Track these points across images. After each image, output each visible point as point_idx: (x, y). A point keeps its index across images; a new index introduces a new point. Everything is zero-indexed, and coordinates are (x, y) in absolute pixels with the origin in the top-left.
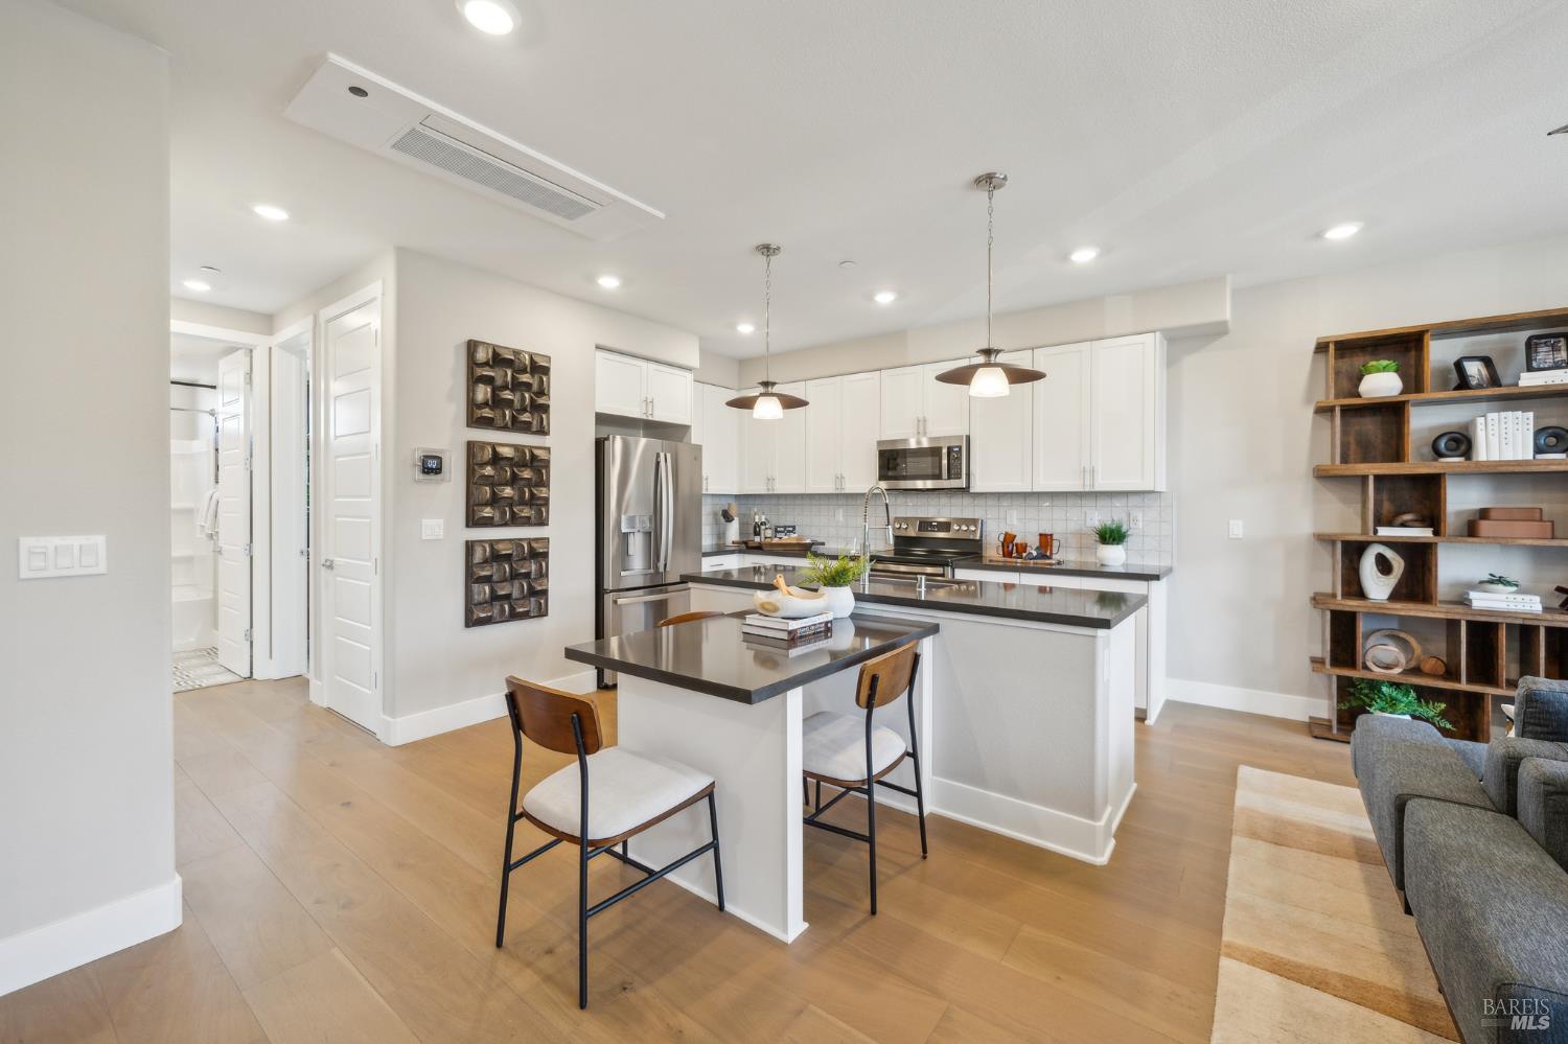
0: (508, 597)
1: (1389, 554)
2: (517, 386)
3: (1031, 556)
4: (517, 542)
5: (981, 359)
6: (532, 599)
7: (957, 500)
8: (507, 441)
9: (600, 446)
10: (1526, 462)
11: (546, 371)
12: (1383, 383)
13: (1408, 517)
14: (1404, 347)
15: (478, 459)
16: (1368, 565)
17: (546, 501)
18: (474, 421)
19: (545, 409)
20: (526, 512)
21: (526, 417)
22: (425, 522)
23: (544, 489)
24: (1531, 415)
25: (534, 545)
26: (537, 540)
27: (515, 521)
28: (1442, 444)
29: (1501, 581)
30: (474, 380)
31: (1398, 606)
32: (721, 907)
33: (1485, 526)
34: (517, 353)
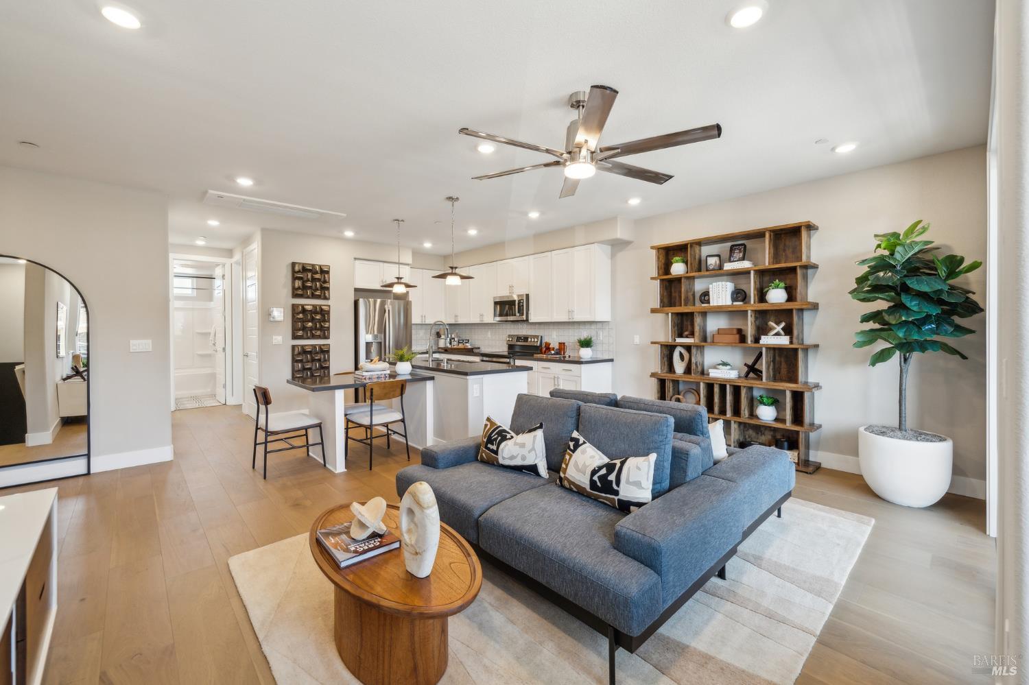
0: (310, 369)
1: (683, 351)
2: (314, 280)
3: (554, 354)
4: (314, 346)
6: (322, 371)
7: (520, 326)
8: (309, 303)
9: (356, 304)
10: (728, 306)
11: (328, 272)
12: (678, 268)
13: (685, 333)
15: (296, 311)
16: (676, 356)
17: (328, 328)
18: (295, 296)
19: (328, 289)
20: (318, 333)
21: (318, 293)
22: (274, 337)
23: (327, 323)
24: (730, 283)
25: (322, 347)
26: (324, 345)
27: (313, 337)
28: (703, 297)
29: (725, 364)
30: (294, 279)
32: (325, 466)
34: (313, 266)
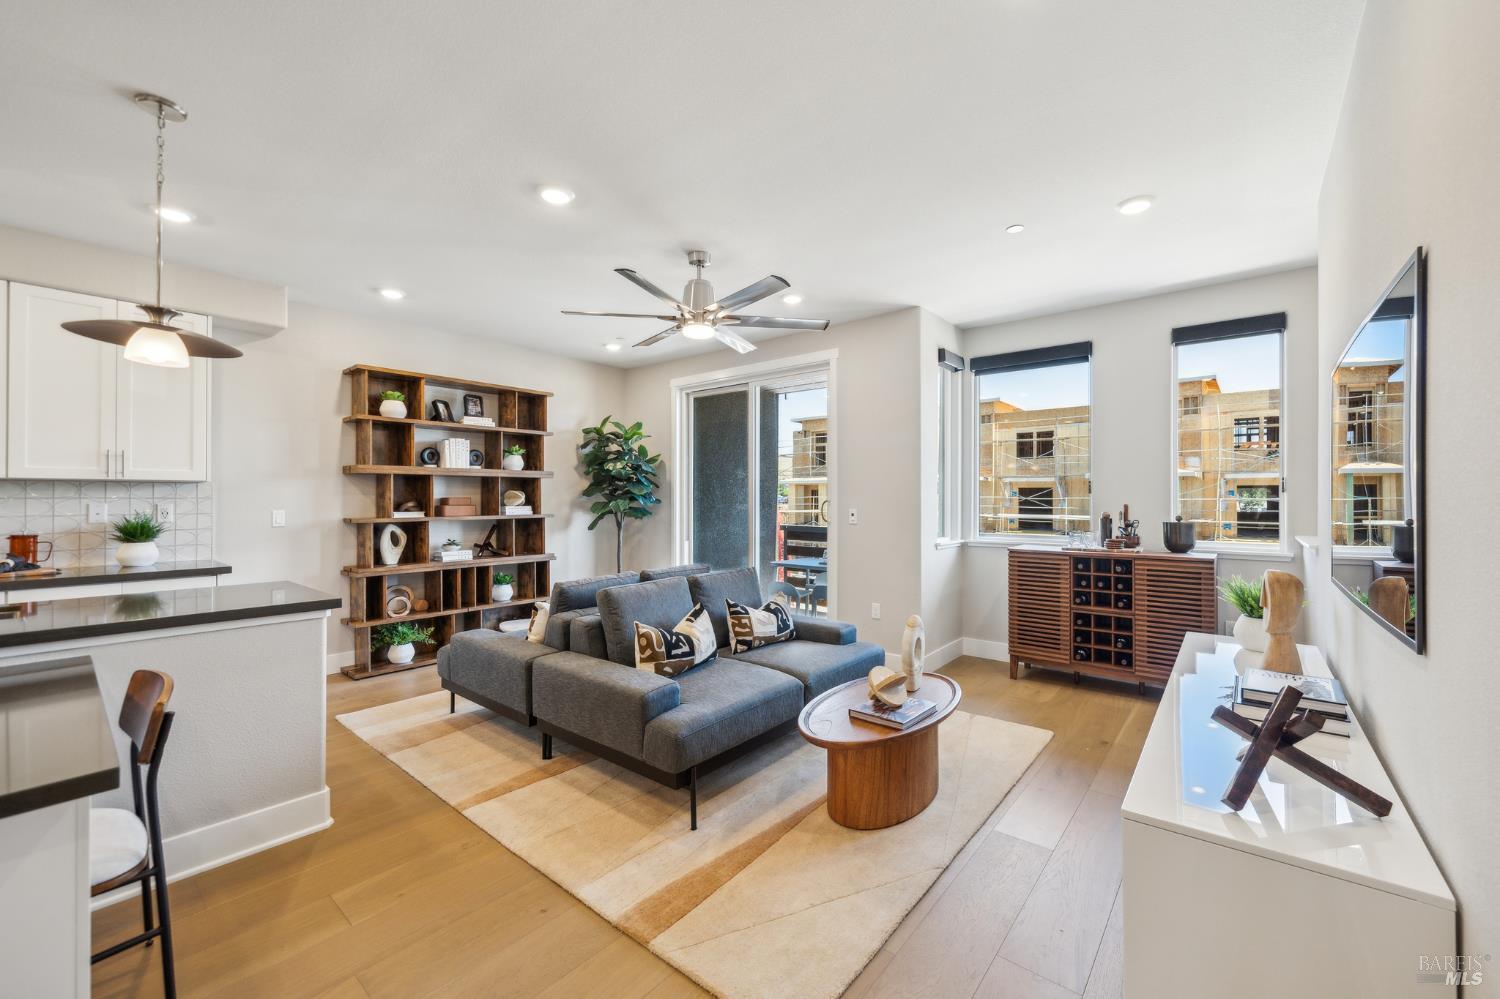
1: (399, 531)
3: (7, 568)
5: (146, 317)
10: (466, 470)
12: (394, 408)
13: (410, 504)
14: (408, 385)
16: (386, 539)
24: (468, 442)
28: (426, 455)
29: (454, 543)
31: (404, 567)
33: (447, 509)
